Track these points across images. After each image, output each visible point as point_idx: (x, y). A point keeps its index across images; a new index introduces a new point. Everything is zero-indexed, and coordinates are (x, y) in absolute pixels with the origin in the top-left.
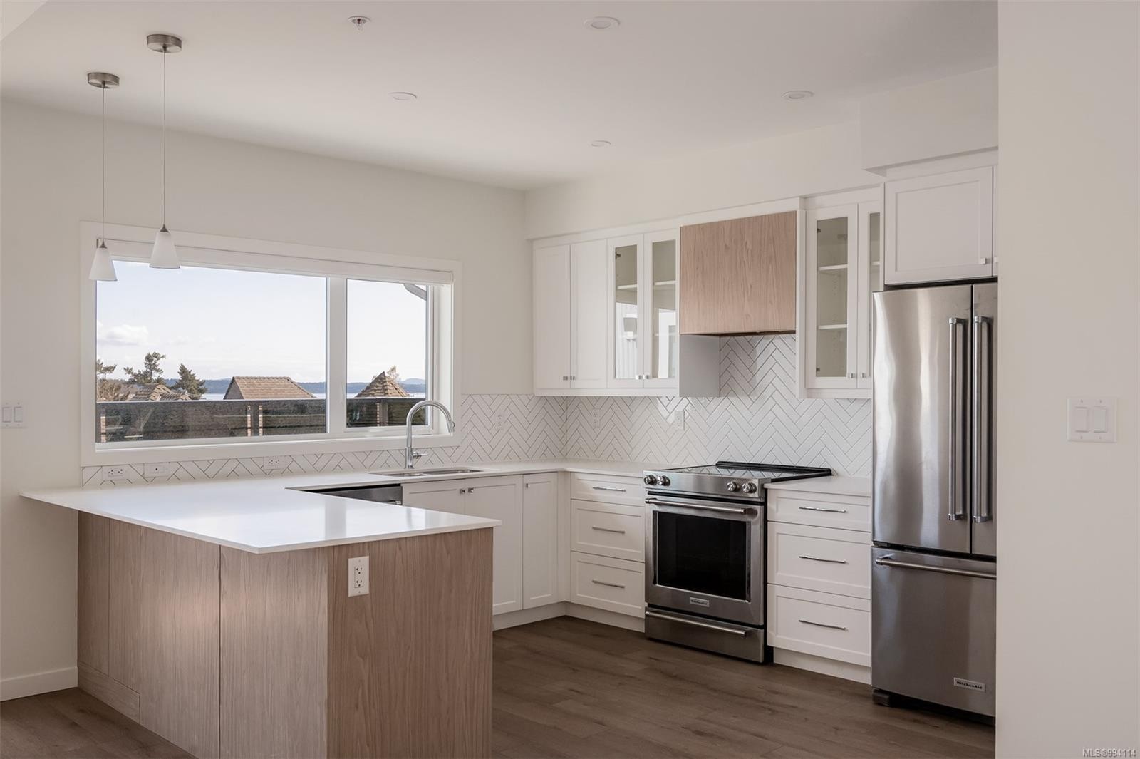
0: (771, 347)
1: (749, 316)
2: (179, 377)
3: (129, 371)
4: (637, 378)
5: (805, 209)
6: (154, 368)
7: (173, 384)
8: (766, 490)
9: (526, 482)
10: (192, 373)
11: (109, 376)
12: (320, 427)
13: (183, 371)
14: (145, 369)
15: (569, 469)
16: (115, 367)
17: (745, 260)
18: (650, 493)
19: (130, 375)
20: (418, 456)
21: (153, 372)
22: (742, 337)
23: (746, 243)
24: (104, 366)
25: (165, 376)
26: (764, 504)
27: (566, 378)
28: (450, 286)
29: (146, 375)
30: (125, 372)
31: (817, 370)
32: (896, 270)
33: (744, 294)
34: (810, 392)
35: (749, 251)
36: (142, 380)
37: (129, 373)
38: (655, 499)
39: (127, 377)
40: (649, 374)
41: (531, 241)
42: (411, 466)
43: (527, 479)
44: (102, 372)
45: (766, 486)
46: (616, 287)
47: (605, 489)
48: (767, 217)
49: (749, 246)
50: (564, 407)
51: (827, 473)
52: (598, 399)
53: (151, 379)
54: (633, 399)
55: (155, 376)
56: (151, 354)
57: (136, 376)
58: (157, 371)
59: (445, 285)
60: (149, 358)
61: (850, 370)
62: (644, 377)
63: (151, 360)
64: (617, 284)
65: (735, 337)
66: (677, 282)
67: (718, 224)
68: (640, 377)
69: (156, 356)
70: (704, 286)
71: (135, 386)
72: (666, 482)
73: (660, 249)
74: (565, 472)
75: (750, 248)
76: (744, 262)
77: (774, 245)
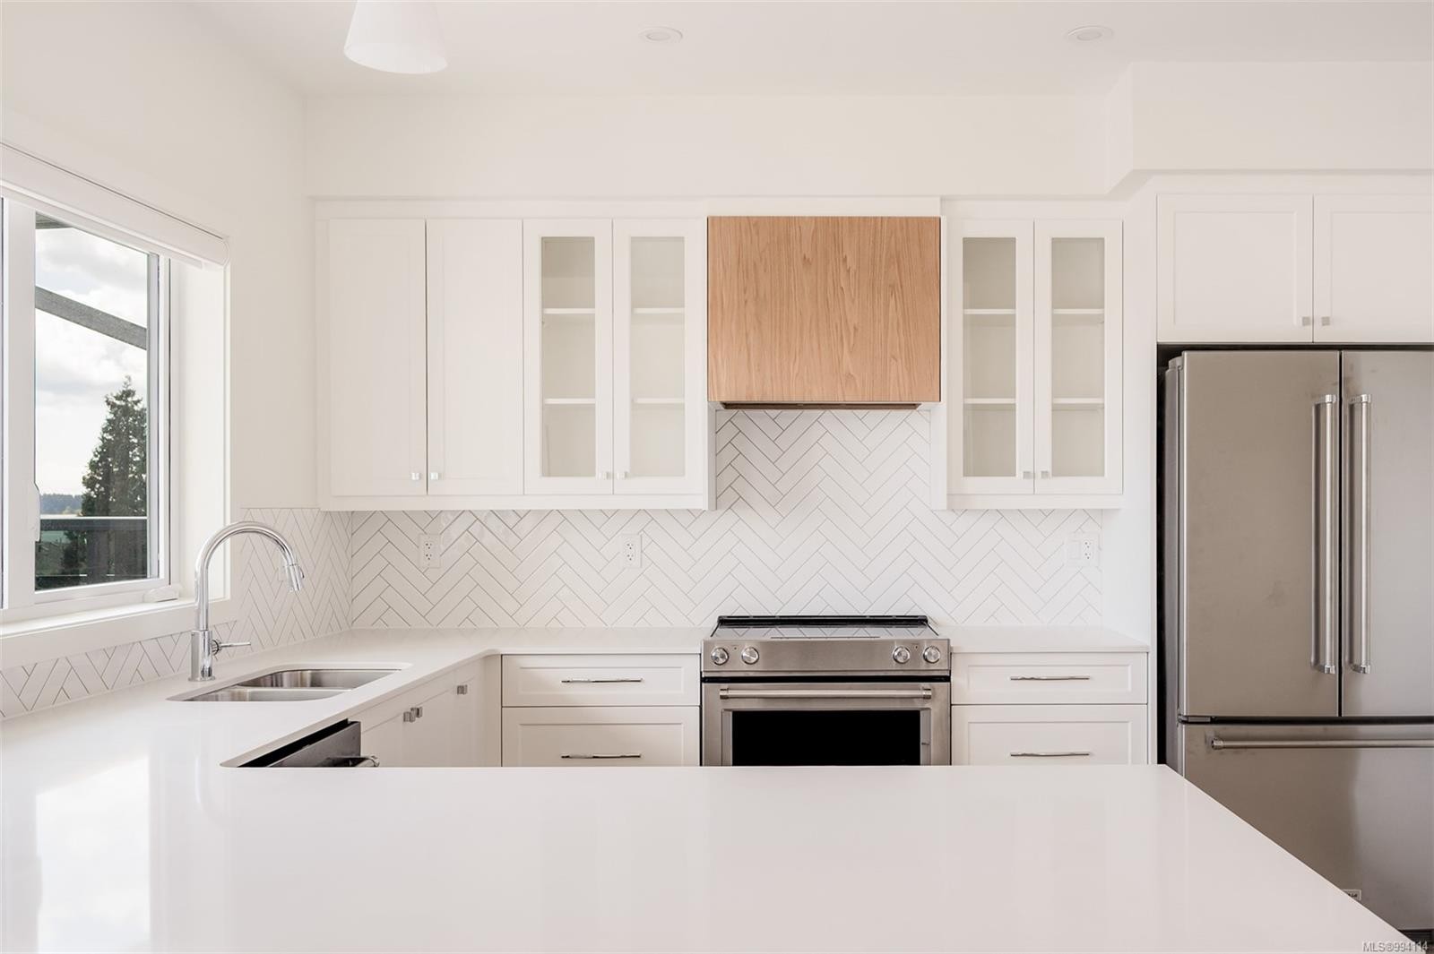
1: (853, 377)
17: (842, 285)
22: (761, 412)
23: (845, 260)
31: (966, 468)
33: (842, 339)
35: (852, 272)
48: (885, 223)
49: (851, 263)
61: (1021, 465)
62: (617, 476)
65: (833, 411)
67: (789, 223)
70: (758, 322)
75: (854, 267)
76: (842, 289)
77: (899, 266)
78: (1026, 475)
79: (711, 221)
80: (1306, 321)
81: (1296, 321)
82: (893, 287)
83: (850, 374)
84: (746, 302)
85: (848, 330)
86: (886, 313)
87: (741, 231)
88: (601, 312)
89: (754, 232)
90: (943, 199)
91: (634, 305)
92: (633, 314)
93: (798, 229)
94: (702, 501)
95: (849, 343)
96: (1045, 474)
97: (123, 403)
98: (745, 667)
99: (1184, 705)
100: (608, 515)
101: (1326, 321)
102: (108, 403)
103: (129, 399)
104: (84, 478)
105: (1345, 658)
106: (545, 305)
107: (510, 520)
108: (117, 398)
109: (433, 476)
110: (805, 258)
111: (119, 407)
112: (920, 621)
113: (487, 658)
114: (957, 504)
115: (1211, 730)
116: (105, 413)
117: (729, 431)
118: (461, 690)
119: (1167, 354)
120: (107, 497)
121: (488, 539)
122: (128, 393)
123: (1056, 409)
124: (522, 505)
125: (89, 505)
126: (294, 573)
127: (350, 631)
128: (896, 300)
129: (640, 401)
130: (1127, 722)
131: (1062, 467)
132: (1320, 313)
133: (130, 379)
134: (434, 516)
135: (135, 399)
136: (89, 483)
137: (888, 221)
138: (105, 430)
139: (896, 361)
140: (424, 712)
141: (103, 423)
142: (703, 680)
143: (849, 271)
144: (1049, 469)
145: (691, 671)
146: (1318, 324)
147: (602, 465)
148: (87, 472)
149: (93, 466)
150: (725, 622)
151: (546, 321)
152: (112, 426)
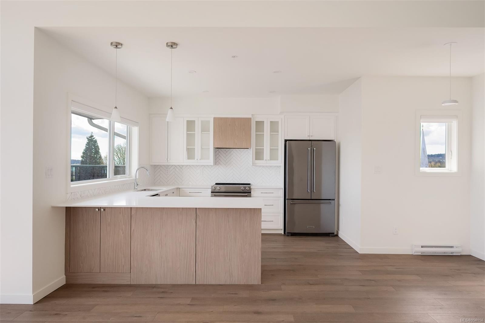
49: (237, 125)
59: (135, 127)
61: (265, 158)
78: (265, 160)
79: (214, 118)
80: (308, 136)
81: (307, 136)
82: (244, 129)
84: (220, 131)
85: (236, 136)
86: (242, 133)
88: (196, 132)
90: (252, 115)
91: (202, 132)
92: (201, 133)
94: (212, 164)
95: (236, 138)
96: (268, 160)
97: (91, 138)
98: (218, 190)
99: (287, 198)
100: (197, 166)
101: (312, 136)
102: (87, 138)
103: (92, 138)
104: (81, 156)
105: (312, 190)
106: (187, 131)
107: (181, 167)
108: (89, 137)
109: (169, 159)
110: (229, 124)
111: (90, 139)
112: (249, 184)
113: (177, 188)
114: (254, 164)
115: (291, 201)
116: (86, 141)
117: (218, 152)
118: (173, 193)
119: (286, 141)
120: (87, 160)
121: (177, 170)
122: (92, 136)
123: (271, 149)
124: (183, 164)
125: (82, 162)
126: (149, 174)
127: (154, 184)
128: (244, 131)
129: (203, 147)
130: (279, 200)
131: (271, 159)
132: (311, 134)
133: (92, 133)
134: (168, 166)
135: (94, 137)
136: (82, 157)
138: (86, 145)
139: (244, 141)
140: (168, 195)
141: (86, 143)
142: (212, 192)
143: (236, 127)
144: (269, 159)
145: (210, 191)
146: (310, 137)
147: (196, 158)
148: (82, 154)
149: (84, 153)
150: (216, 184)
151: (187, 134)
152: (88, 144)
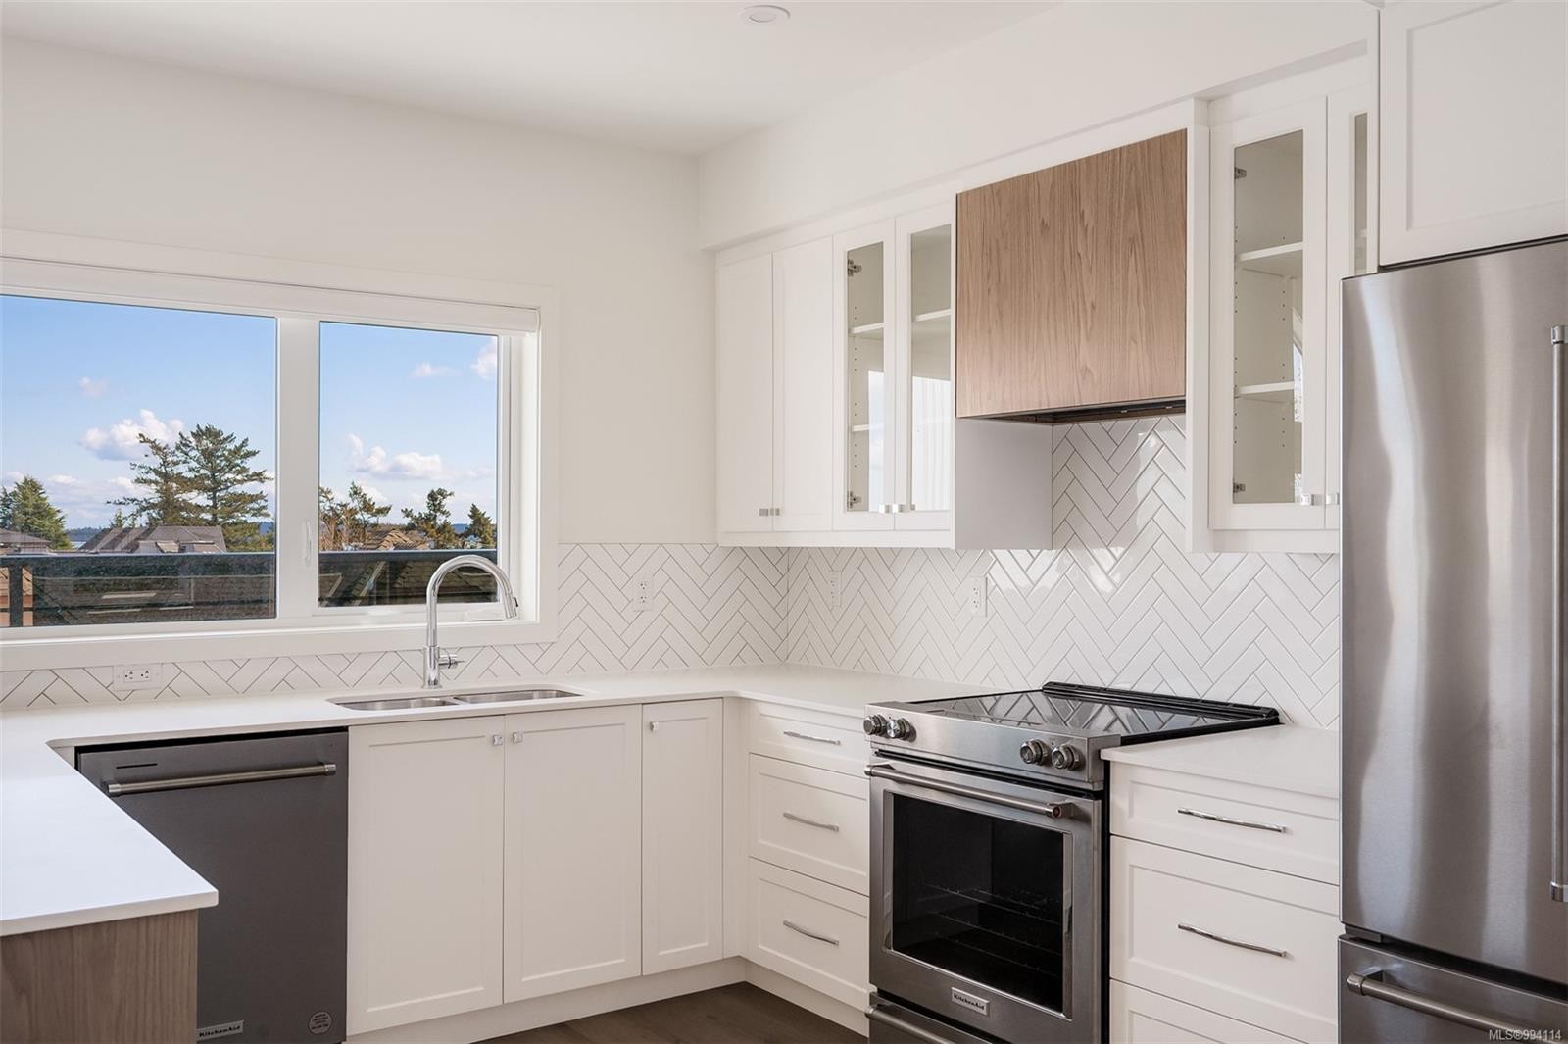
0: (1153, 441)
1: (1089, 371)
2: (469, 522)
3: (407, 513)
4: (882, 509)
5: (1209, 126)
6: (439, 510)
7: (463, 531)
8: (1107, 764)
9: (650, 719)
10: (486, 516)
11: (382, 520)
12: (258, 604)
13: (475, 513)
14: (428, 511)
15: (745, 694)
16: (390, 509)
17: (1080, 250)
18: (882, 753)
19: (410, 518)
20: (451, 663)
21: (438, 514)
23: (1082, 216)
24: (377, 506)
25: (453, 520)
26: (1103, 796)
27: (764, 512)
28: (536, 334)
29: (429, 518)
30: (403, 514)
31: (1237, 488)
32: (1409, 226)
33: (1079, 321)
34: (1219, 538)
35: (1089, 231)
36: (422, 525)
37: (407, 516)
38: (888, 767)
39: (406, 521)
40: (904, 503)
41: (713, 253)
42: (436, 683)
43: (652, 714)
44: (374, 515)
45: (1106, 754)
46: (849, 331)
47: (811, 739)
48: (1125, 154)
50: (782, 567)
51: (1270, 718)
52: (838, 552)
53: (436, 524)
54: (896, 552)
55: (440, 520)
56: (436, 490)
57: (416, 519)
58: (443, 513)
59: (528, 334)
60: (432, 496)
61: (1305, 485)
62: (895, 508)
63: (435, 498)
64: (851, 325)
66: (952, 312)
67: (1029, 179)
68: (888, 509)
69: (441, 493)
70: (1000, 313)
71: (415, 532)
72: (907, 733)
73: (924, 249)
74: (740, 700)
75: (1091, 224)
76: (1079, 255)
77: (1139, 211)
79: (960, 199)
82: (1132, 241)
83: (1086, 368)
84: (989, 290)
85: (1085, 310)
86: (1126, 278)
87: (985, 205)
89: (996, 202)
93: (1036, 187)
94: (948, 540)
95: (1086, 323)
110: (1043, 222)
128: (1135, 258)
137: (1128, 152)
139: (1135, 342)
143: (1086, 230)
